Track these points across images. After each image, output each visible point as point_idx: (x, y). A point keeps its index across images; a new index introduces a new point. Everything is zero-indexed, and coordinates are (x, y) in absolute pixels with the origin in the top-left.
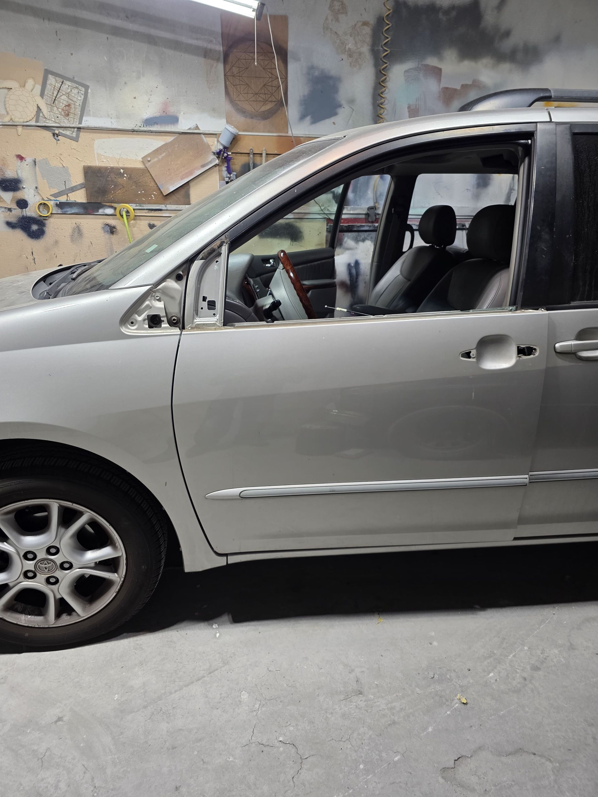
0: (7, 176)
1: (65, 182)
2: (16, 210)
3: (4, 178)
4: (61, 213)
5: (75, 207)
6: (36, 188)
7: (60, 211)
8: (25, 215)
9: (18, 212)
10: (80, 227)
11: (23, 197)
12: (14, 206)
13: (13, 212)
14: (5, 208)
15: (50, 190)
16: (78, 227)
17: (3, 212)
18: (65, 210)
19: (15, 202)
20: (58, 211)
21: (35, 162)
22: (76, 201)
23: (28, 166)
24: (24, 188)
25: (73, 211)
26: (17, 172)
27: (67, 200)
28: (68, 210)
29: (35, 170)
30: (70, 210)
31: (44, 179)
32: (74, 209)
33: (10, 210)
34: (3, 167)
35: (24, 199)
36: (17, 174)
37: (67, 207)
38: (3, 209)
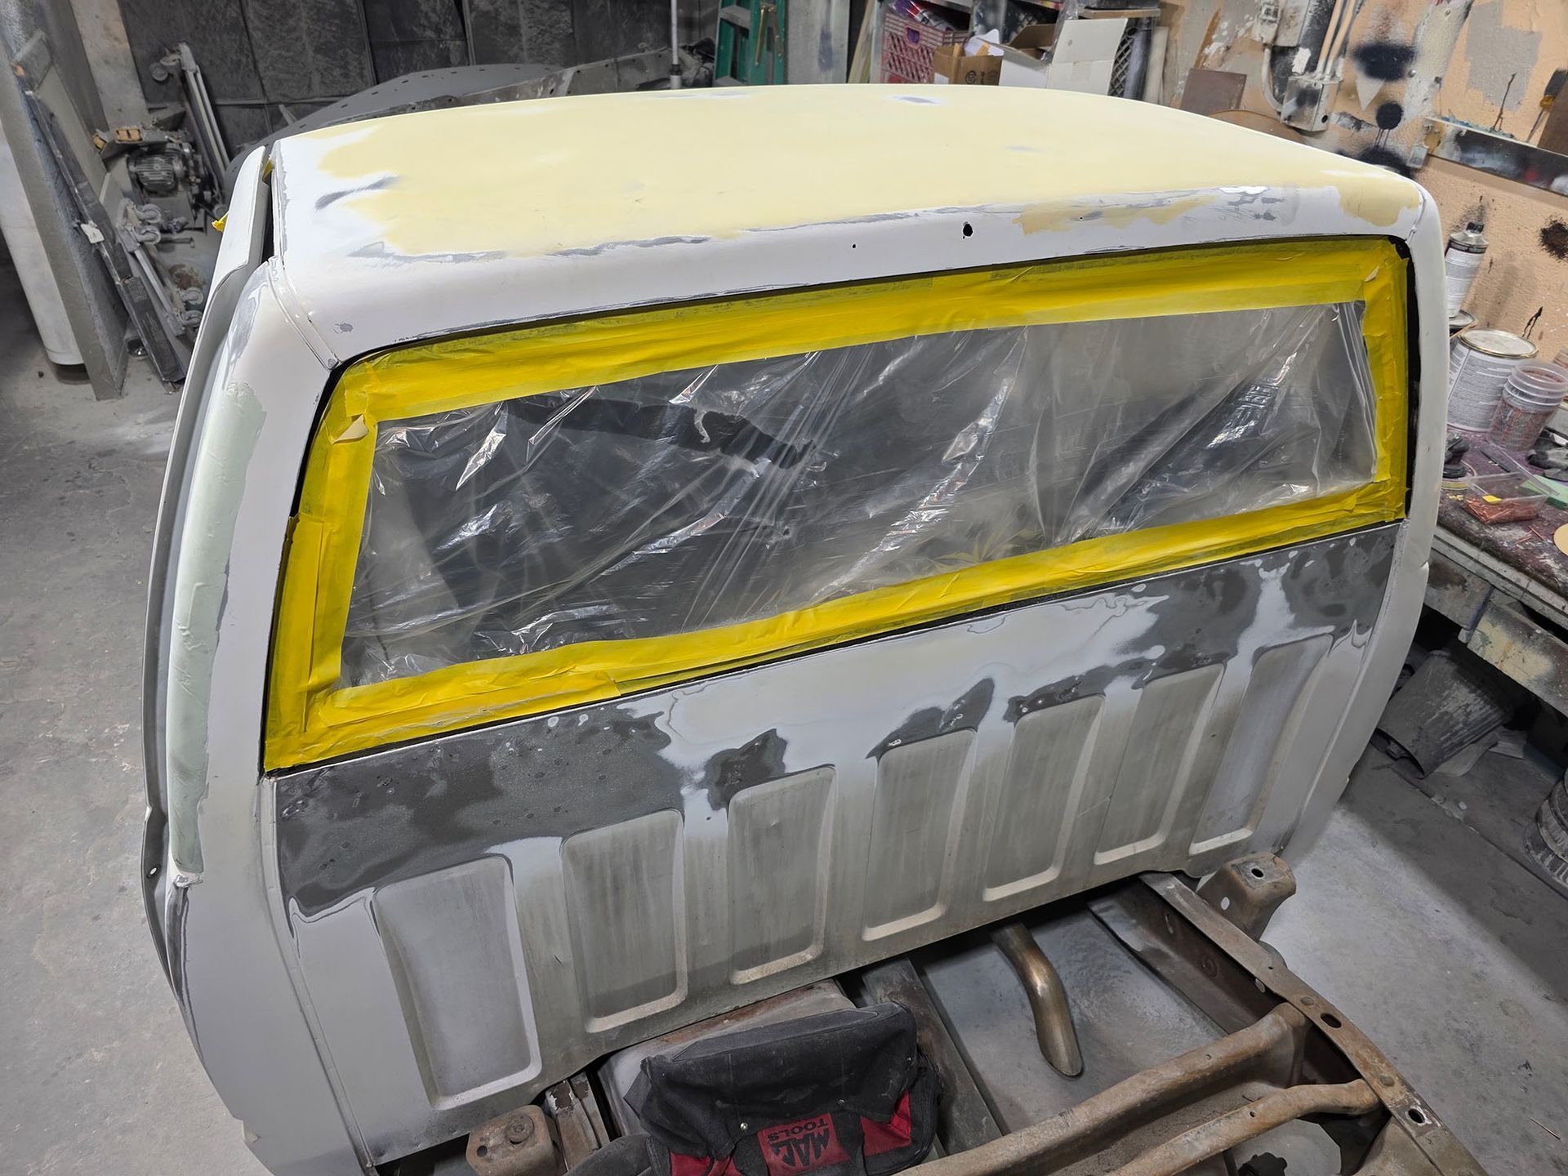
0: (1390, 38)
1: (1514, 76)
2: (1369, 129)
3: (1382, 41)
4: (1458, 160)
5: (1497, 152)
6: (1438, 80)
7: (1456, 156)
8: (1381, 144)
9: (1371, 134)
10: (1488, 211)
11: (1398, 99)
12: (1371, 118)
13: (1364, 131)
14: (1353, 118)
15: (1466, 92)
16: (1482, 208)
17: (1343, 126)
18: (1469, 156)
19: (1376, 107)
20: (1452, 154)
21: (1469, 8)
22: (1512, 136)
23: (1447, 18)
24: (1411, 76)
25: (1488, 164)
26: (1416, 29)
27: (1493, 129)
28: (1477, 156)
29: (1458, 31)
30: (1483, 159)
31: (1466, 59)
32: (1493, 159)
33: (1358, 124)
34: (1393, 12)
35: (1400, 103)
36: (1415, 36)
37: (1480, 148)
38: (1346, 120)
